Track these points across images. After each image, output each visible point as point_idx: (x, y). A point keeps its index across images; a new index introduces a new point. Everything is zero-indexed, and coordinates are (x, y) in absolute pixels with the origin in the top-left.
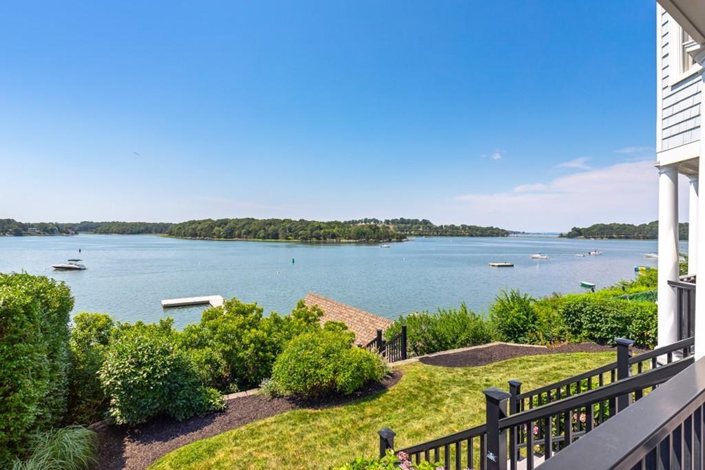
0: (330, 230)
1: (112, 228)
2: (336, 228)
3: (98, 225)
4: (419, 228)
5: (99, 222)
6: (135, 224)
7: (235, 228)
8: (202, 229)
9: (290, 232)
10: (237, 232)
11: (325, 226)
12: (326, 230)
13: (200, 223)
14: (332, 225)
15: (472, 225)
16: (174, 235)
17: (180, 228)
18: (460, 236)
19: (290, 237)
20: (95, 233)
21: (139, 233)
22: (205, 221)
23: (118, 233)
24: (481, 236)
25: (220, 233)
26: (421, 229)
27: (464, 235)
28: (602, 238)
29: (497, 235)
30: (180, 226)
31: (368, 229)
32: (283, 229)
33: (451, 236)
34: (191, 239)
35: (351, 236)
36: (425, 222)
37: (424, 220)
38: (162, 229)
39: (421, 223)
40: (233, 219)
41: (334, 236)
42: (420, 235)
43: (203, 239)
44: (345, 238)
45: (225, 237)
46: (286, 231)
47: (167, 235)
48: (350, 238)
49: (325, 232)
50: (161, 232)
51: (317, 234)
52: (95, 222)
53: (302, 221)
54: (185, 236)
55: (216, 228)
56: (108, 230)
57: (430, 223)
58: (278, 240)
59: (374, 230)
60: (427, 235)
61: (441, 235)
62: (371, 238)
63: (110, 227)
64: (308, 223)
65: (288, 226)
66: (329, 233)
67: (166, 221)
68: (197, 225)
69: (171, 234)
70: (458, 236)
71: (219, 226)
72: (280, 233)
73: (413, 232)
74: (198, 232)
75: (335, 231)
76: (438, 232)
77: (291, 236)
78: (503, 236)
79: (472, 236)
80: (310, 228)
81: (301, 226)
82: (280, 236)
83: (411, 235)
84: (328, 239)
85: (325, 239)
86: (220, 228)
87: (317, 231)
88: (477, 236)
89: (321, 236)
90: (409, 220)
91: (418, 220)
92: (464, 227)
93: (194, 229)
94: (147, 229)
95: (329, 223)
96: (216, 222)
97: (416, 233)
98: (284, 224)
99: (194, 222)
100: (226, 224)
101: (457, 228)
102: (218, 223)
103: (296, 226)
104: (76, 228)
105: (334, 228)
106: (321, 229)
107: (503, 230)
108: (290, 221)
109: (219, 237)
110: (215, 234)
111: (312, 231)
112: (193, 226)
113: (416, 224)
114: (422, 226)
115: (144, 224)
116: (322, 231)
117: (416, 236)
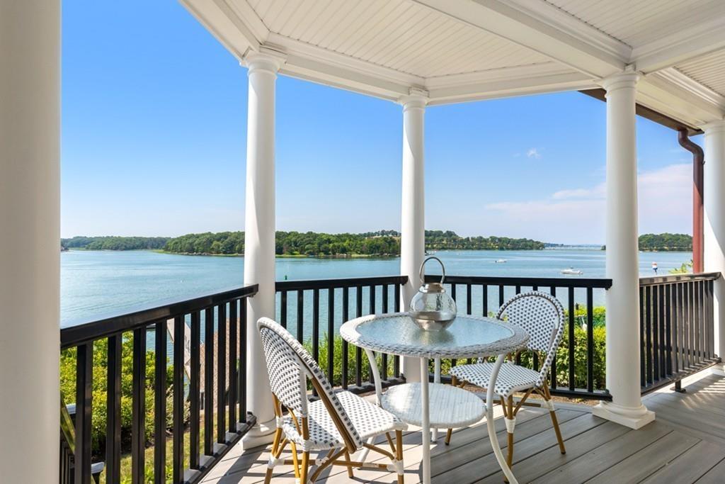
0: (340, 244)
1: (105, 243)
2: (347, 241)
3: (91, 240)
4: (443, 240)
5: (93, 237)
6: (130, 239)
7: (235, 242)
8: (199, 244)
9: (296, 246)
10: (237, 247)
11: (334, 239)
12: (336, 244)
13: (198, 237)
14: (343, 238)
15: (503, 237)
16: (169, 250)
17: (177, 243)
18: (489, 249)
19: (296, 252)
20: (87, 249)
21: (133, 248)
22: (203, 235)
23: (112, 249)
24: (513, 249)
25: (219, 247)
26: (445, 242)
27: (493, 249)
28: (651, 250)
29: (531, 248)
30: (177, 241)
31: (383, 242)
32: (288, 243)
33: (479, 249)
34: (188, 255)
35: (363, 250)
36: (450, 234)
37: (447, 232)
38: (159, 244)
39: (444, 235)
40: (235, 233)
41: (344, 250)
42: (443, 249)
43: (200, 255)
44: (357, 253)
45: (224, 253)
46: (291, 245)
47: (162, 250)
48: (362, 253)
49: (334, 246)
50: (157, 248)
51: (326, 248)
52: (88, 236)
53: (310, 233)
54: (182, 251)
55: (215, 243)
56: (101, 245)
57: (455, 235)
58: (282, 255)
59: (390, 243)
60: (450, 249)
61: (467, 249)
62: (386, 252)
63: (103, 242)
64: (316, 236)
65: (293, 239)
66: (339, 247)
67: (164, 236)
68: (194, 239)
69: (167, 249)
70: (486, 249)
71: (218, 240)
72: (285, 247)
73: (435, 246)
74: (196, 248)
75: (345, 244)
76: (463, 245)
77: (296, 250)
78: (538, 249)
79: (502, 249)
80: (317, 241)
81: (308, 239)
82: (284, 250)
83: (433, 248)
84: (337, 254)
85: (334, 253)
86: (219, 243)
87: (326, 245)
88: (508, 249)
89: (329, 250)
90: (431, 231)
91: (442, 232)
92: (493, 239)
93: (191, 244)
94: (143, 244)
95: (339, 236)
96: (216, 236)
97: (439, 247)
98: (289, 237)
99: (192, 236)
100: (226, 238)
101: (486, 241)
102: (218, 237)
103: (302, 240)
104: (68, 244)
105: (345, 241)
106: (330, 242)
107: (538, 243)
108: (296, 234)
109: (218, 252)
110: (213, 249)
111: (320, 245)
112: (191, 241)
113: (439, 236)
114: (445, 238)
115: (140, 239)
116: (331, 245)
117: (440, 249)
